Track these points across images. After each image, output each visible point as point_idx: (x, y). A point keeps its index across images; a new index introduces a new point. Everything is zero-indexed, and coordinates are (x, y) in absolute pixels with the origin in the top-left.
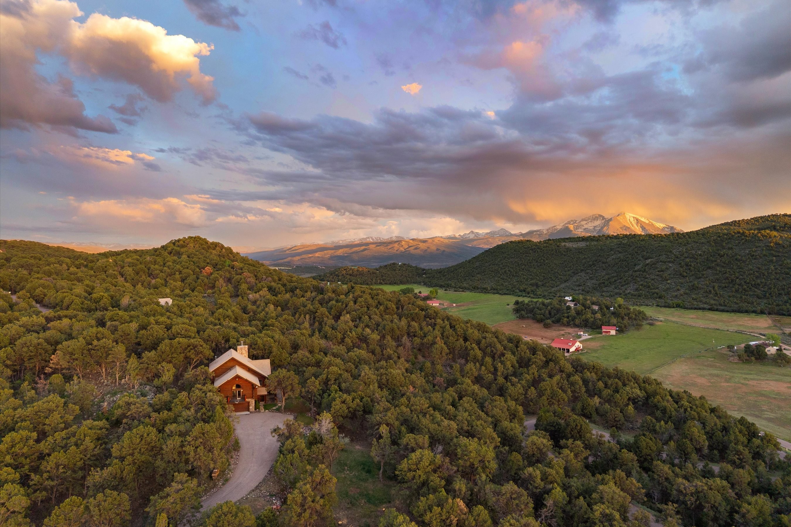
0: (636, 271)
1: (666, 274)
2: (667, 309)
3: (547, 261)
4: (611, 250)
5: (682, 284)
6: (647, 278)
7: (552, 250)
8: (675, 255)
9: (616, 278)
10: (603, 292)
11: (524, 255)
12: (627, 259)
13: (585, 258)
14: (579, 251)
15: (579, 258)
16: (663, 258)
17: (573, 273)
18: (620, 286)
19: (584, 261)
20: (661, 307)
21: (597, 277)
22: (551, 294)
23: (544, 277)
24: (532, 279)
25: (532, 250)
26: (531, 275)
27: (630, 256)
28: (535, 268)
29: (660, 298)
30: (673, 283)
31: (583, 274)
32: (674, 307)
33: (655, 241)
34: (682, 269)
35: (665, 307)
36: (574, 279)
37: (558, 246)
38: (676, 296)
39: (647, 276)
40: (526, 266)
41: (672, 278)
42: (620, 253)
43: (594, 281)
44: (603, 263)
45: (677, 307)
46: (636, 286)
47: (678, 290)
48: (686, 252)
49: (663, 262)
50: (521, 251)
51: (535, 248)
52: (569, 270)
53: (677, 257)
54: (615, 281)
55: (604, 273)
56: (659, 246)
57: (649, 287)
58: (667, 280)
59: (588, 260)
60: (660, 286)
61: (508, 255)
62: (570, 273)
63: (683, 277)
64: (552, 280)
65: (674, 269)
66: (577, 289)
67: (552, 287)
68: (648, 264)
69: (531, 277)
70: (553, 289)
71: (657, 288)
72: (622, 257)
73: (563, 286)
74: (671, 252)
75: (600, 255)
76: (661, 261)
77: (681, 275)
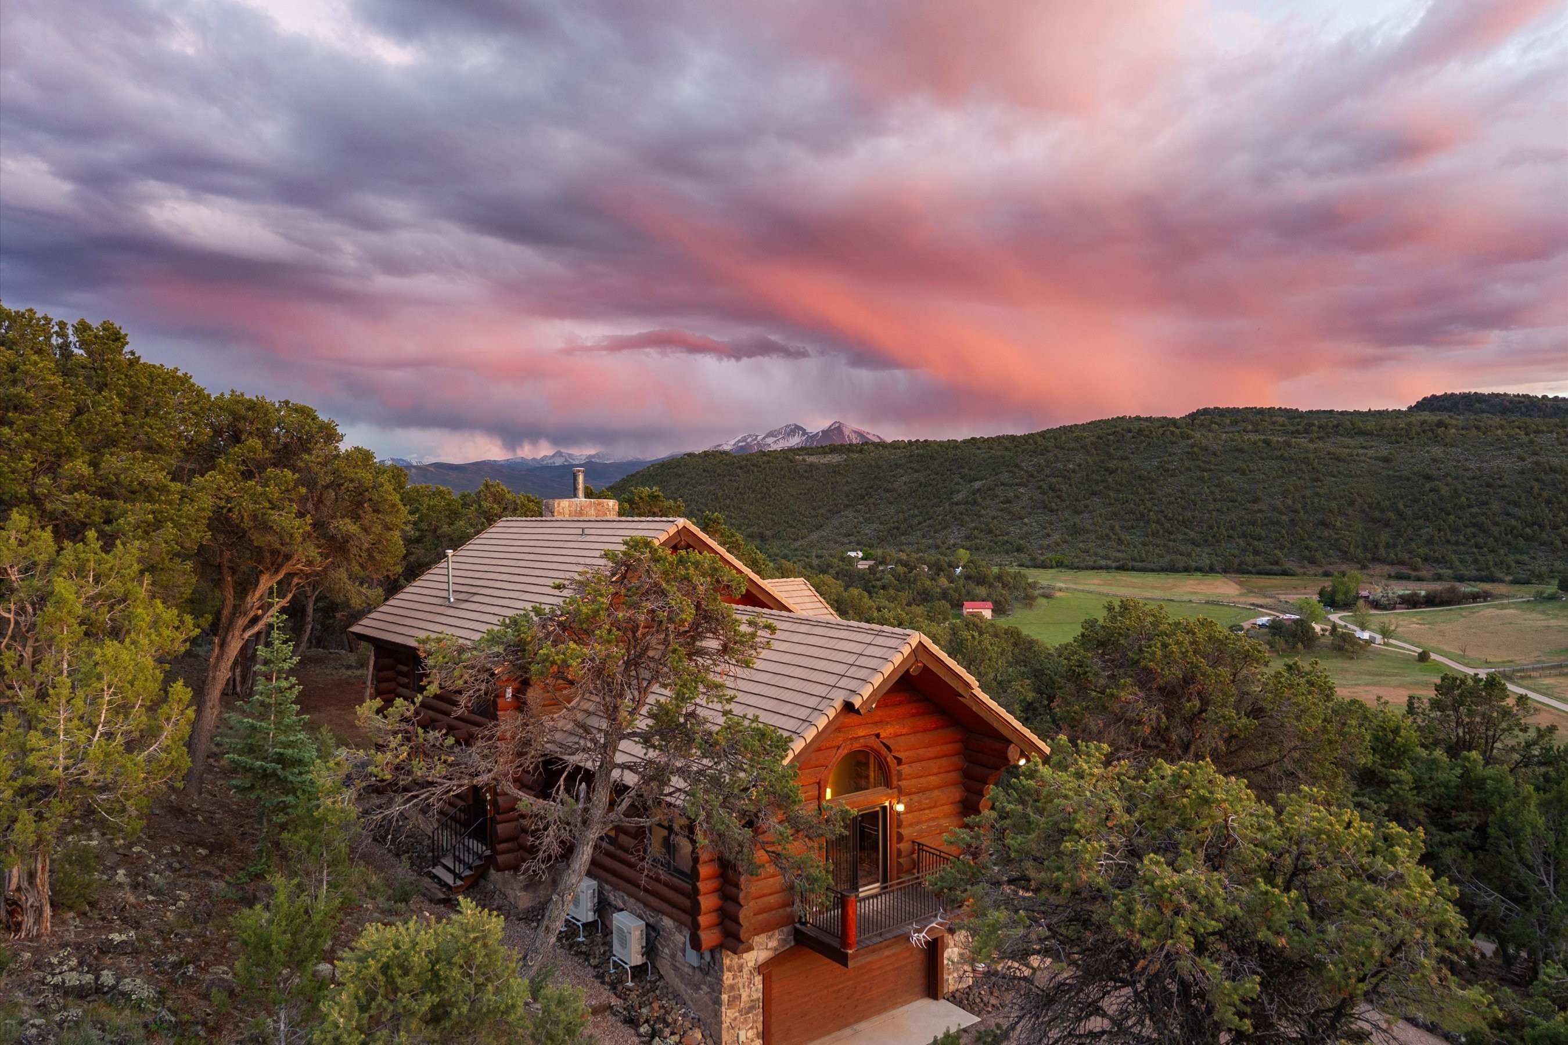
0: (957, 504)
1: (1016, 508)
2: (1041, 570)
3: (773, 490)
4: (897, 466)
5: (1051, 523)
6: (982, 516)
7: (782, 469)
8: (1026, 472)
9: (920, 518)
10: (902, 544)
11: (726, 479)
12: (934, 483)
13: (847, 482)
14: (834, 470)
15: (837, 482)
16: (1005, 477)
17: (829, 511)
18: (932, 533)
19: (846, 488)
20: (1027, 567)
21: (879, 518)
22: (799, 553)
23: (773, 520)
24: (749, 526)
25: (741, 468)
26: (745, 518)
27: (938, 477)
28: (751, 504)
29: (1019, 550)
30: (1034, 524)
31: (850, 513)
32: (1052, 567)
33: (979, 449)
34: (1045, 497)
35: (1035, 567)
36: (835, 522)
37: (791, 461)
38: (1049, 546)
39: (983, 512)
40: (732, 499)
41: (1030, 514)
42: (916, 471)
43: (875, 526)
44: (887, 491)
45: (1057, 566)
46: (964, 532)
47: (1048, 535)
48: (1047, 466)
49: (1007, 485)
50: (719, 471)
51: (746, 465)
52: (819, 507)
53: (1032, 476)
54: (920, 523)
55: (892, 510)
56: (991, 457)
57: (990, 532)
58: (1021, 518)
59: (855, 486)
60: (1012, 528)
61: (692, 479)
62: (823, 511)
63: (1051, 511)
64: (791, 526)
65: (1031, 498)
66: (846, 540)
67: (795, 540)
68: (979, 490)
69: (747, 521)
70: (797, 544)
71: (1008, 534)
72: (922, 479)
73: (814, 536)
74: (1017, 466)
75: (876, 477)
76: (1003, 484)
77: (1045, 507)
